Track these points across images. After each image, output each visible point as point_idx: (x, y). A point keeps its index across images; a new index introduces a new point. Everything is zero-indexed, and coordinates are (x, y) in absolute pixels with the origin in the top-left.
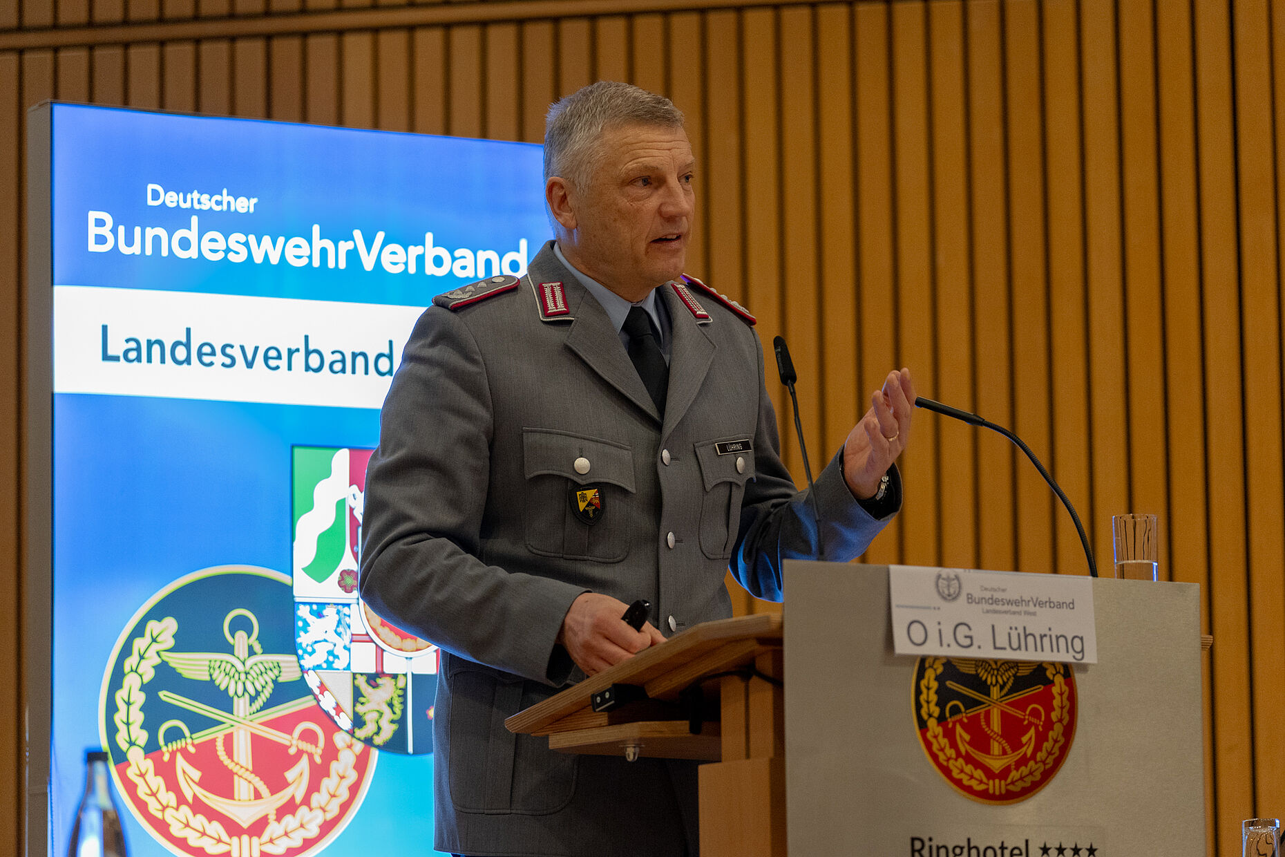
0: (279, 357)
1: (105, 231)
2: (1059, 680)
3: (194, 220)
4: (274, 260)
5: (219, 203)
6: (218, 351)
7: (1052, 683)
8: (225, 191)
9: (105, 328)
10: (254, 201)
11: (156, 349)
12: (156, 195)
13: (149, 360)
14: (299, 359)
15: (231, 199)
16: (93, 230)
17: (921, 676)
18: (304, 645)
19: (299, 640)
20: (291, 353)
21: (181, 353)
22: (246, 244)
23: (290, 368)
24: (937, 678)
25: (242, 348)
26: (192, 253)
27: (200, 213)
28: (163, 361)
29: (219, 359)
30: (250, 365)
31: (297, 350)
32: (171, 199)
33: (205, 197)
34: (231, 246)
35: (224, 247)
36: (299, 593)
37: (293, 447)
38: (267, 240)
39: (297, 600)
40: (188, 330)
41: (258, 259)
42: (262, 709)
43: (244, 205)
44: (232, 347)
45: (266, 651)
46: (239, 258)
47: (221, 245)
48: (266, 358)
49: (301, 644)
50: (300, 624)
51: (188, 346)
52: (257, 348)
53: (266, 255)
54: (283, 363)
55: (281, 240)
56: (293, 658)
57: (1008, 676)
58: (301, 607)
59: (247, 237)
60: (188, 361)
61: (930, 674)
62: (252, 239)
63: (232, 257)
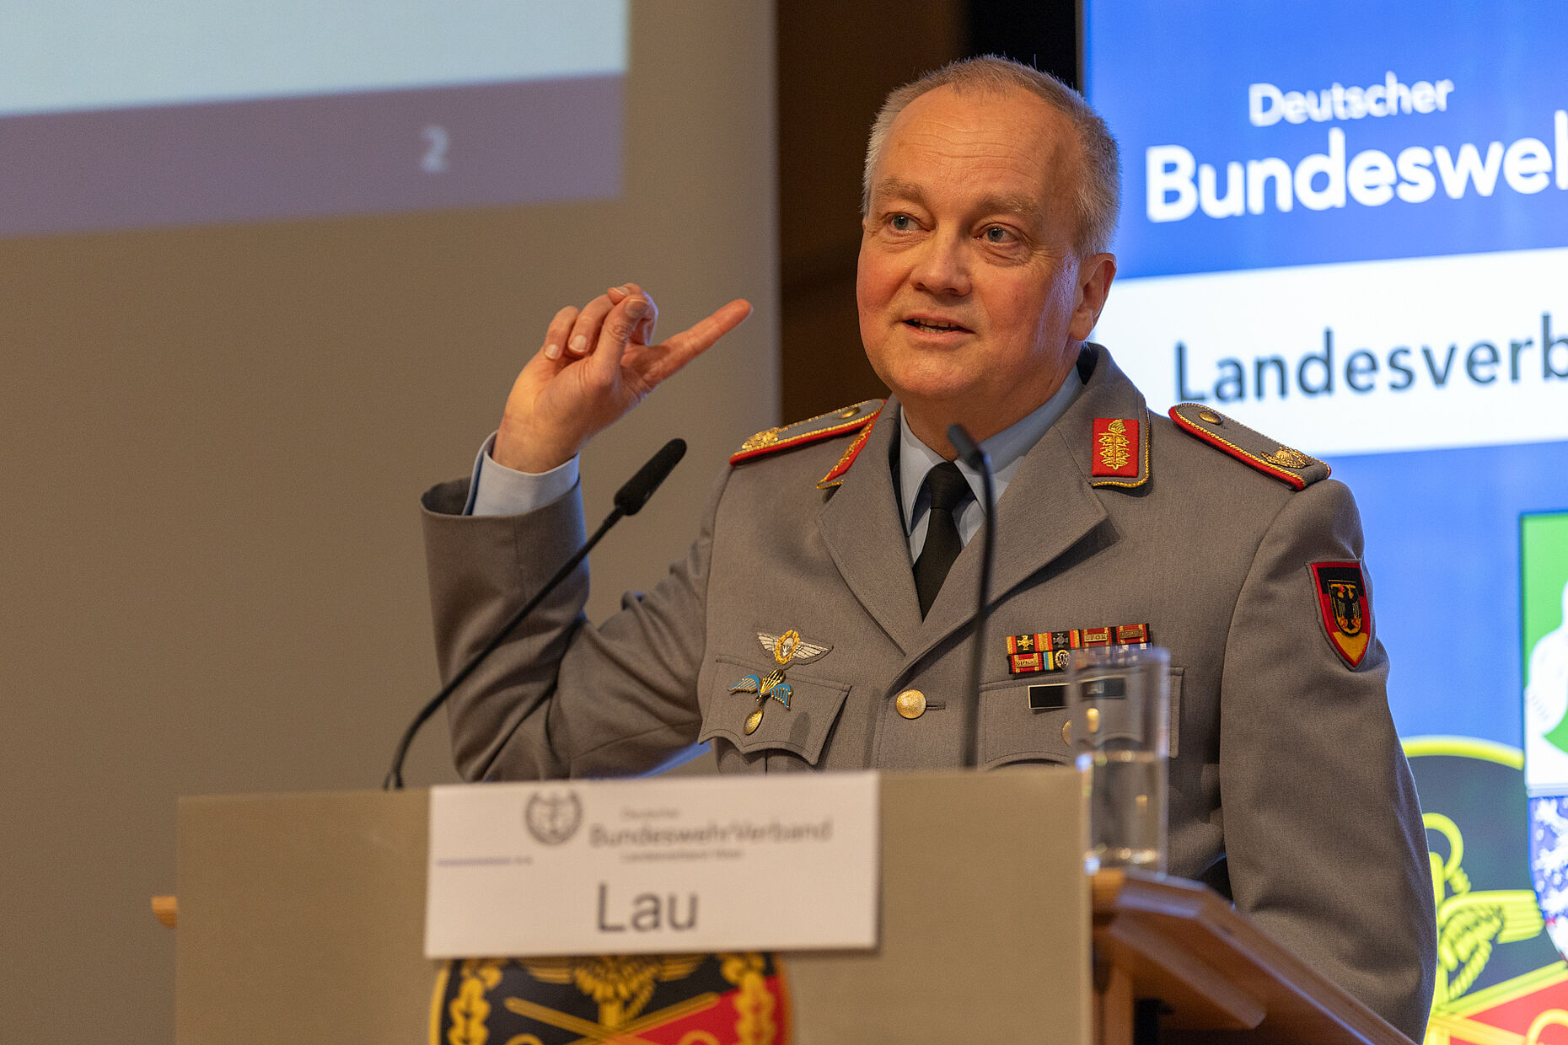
0: (1495, 359)
1: (1180, 181)
2: (752, 983)
3: (1337, 138)
4: (1485, 187)
5: (1380, 101)
6: (1383, 362)
7: (732, 989)
8: (1391, 79)
9: (1181, 351)
10: (1445, 87)
11: (1271, 375)
12: (1267, 104)
13: (1259, 393)
14: (1531, 360)
15: (1403, 90)
16: (1157, 183)
17: (452, 991)
18: (1547, 873)
19: (1537, 865)
20: (1515, 348)
21: (1315, 375)
22: (1433, 168)
23: (1515, 376)
24: (489, 996)
25: (1427, 353)
26: (1333, 198)
27: (1348, 126)
28: (1283, 391)
29: (1385, 375)
30: (1440, 380)
31: (1529, 343)
32: (1294, 107)
33: (1355, 94)
34: (1405, 174)
35: (1392, 178)
36: (1536, 780)
37: (1521, 519)
38: (1469, 152)
39: (1531, 795)
40: (1328, 335)
41: (1455, 189)
42: (1470, 991)
43: (1428, 97)
44: (1406, 352)
45: (1475, 888)
46: (1419, 192)
47: (1387, 174)
48: (1471, 363)
49: (1542, 871)
50: (1539, 835)
51: (1327, 361)
52: (1452, 350)
53: (1470, 181)
54: (1503, 369)
55: (1495, 149)
56: (1527, 897)
57: (640, 983)
58: (1543, 804)
59: (1431, 151)
60: (1328, 387)
61: (472, 988)
62: (1442, 154)
63: (1408, 194)
